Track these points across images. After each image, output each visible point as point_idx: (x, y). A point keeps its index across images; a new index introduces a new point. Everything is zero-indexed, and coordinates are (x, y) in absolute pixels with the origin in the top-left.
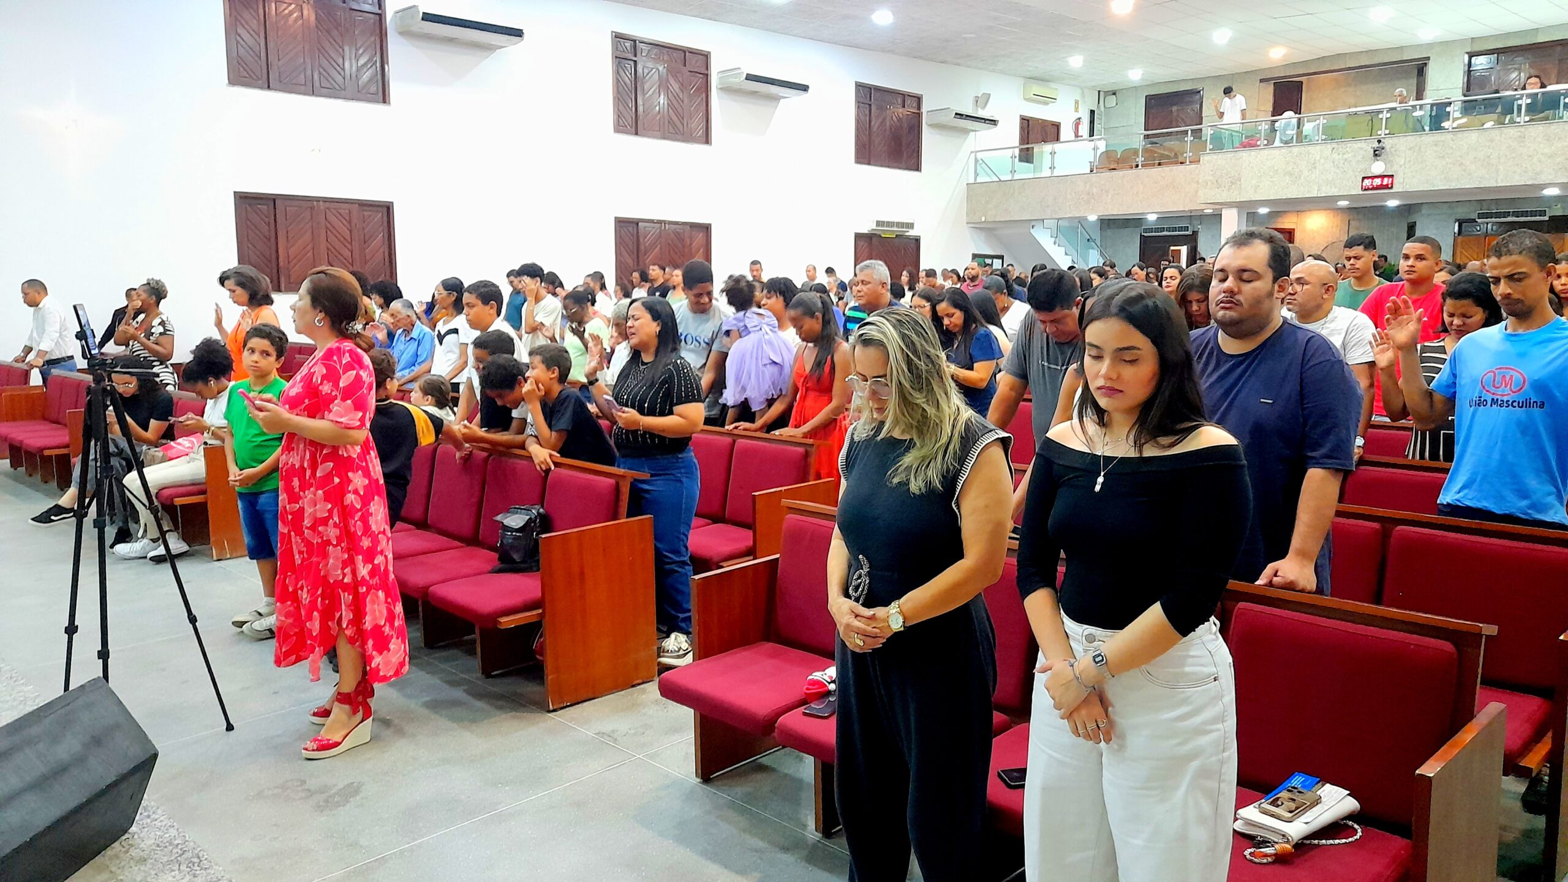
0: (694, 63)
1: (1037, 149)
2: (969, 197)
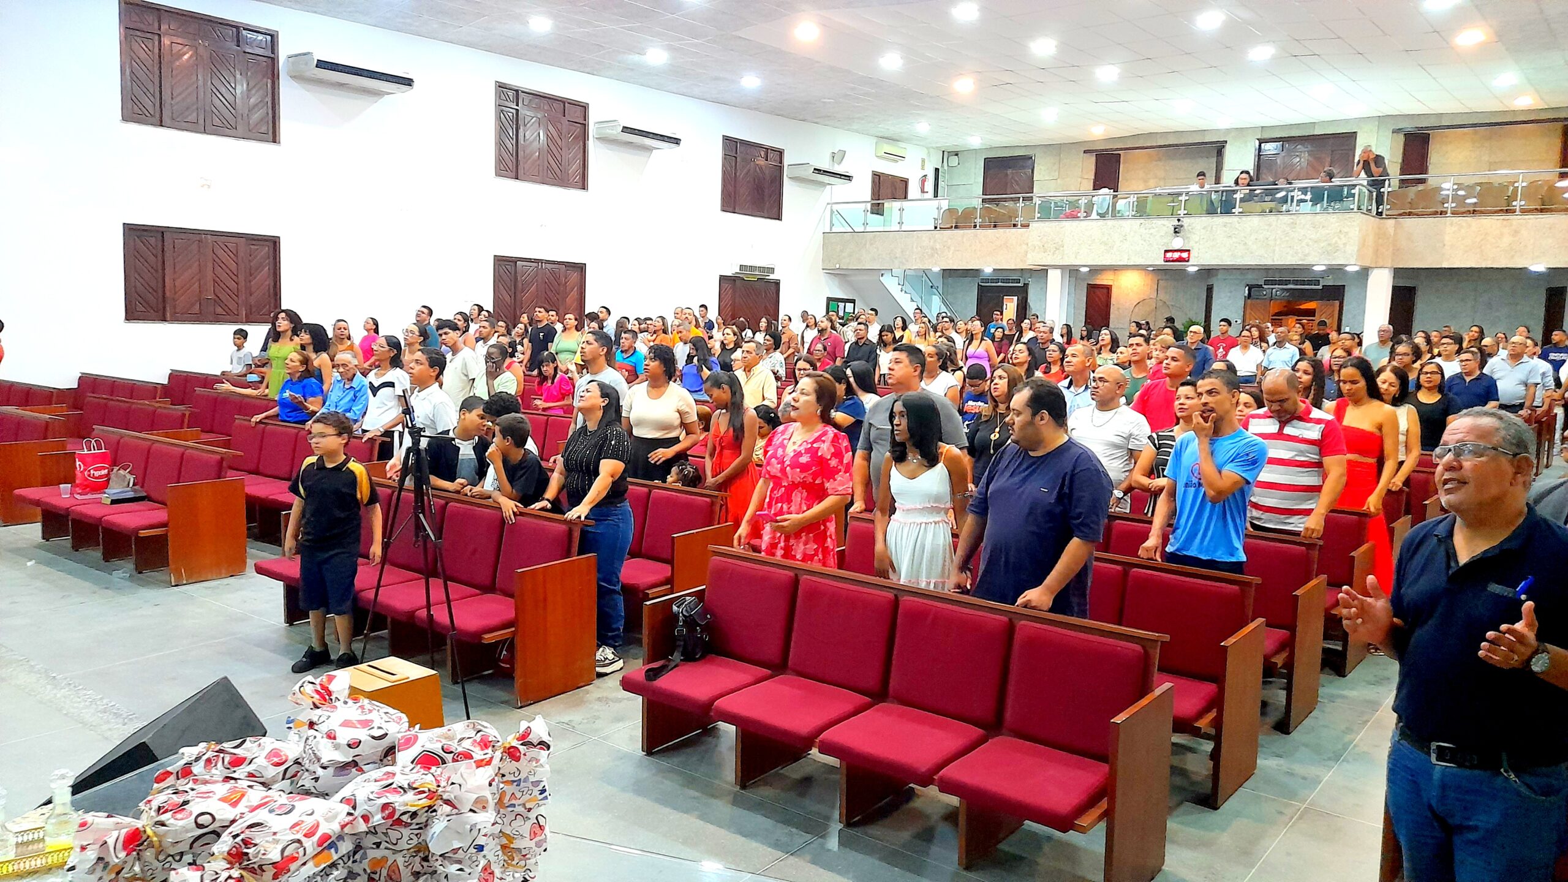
0: (574, 114)
1: (888, 205)
2: (825, 245)
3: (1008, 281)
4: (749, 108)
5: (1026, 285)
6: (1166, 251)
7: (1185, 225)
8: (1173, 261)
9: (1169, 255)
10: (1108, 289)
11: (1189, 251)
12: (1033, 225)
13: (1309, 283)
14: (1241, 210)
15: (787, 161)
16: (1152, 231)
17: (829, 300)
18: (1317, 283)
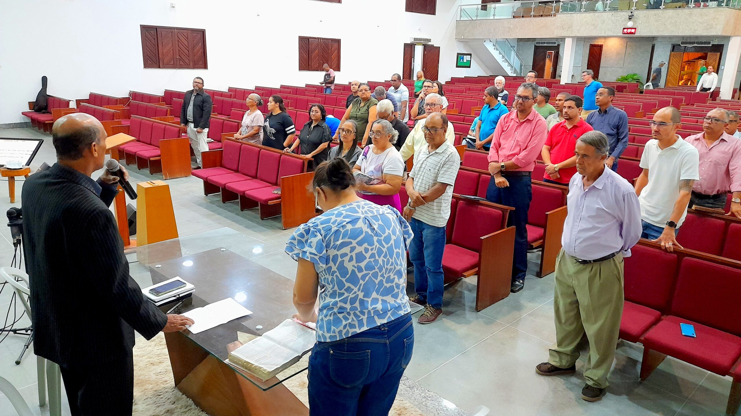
1: (489, 5)
2: (457, 27)
3: (549, 43)
5: (559, 45)
6: (624, 29)
7: (635, 15)
8: (627, 33)
9: (625, 30)
10: (601, 47)
11: (635, 28)
12: (558, 16)
13: (705, 43)
14: (664, 7)
16: (617, 18)
17: (458, 54)
18: (709, 43)
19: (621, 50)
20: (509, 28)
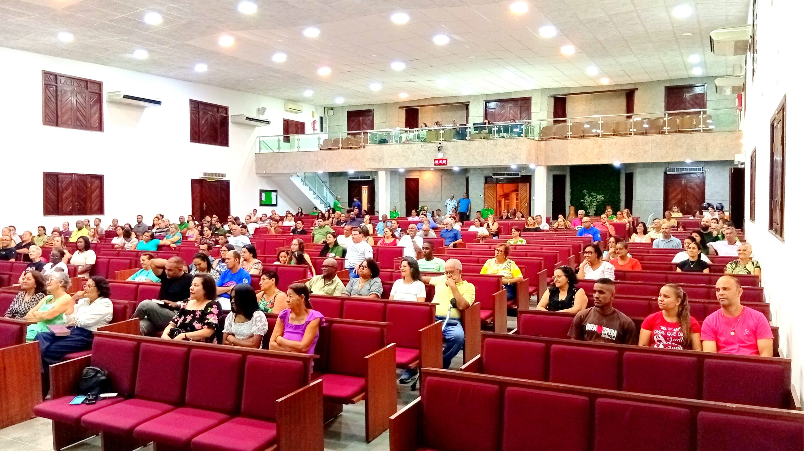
0: (94, 88)
1: (291, 137)
2: (257, 160)
3: (364, 178)
4: (205, 83)
5: (373, 180)
6: (435, 160)
7: (444, 146)
8: (439, 165)
9: (437, 162)
10: (416, 181)
11: (446, 159)
12: (367, 147)
13: (514, 174)
14: (470, 138)
15: (230, 113)
16: (427, 149)
17: (261, 191)
18: (518, 174)
19: (437, 184)
20: (316, 161)
